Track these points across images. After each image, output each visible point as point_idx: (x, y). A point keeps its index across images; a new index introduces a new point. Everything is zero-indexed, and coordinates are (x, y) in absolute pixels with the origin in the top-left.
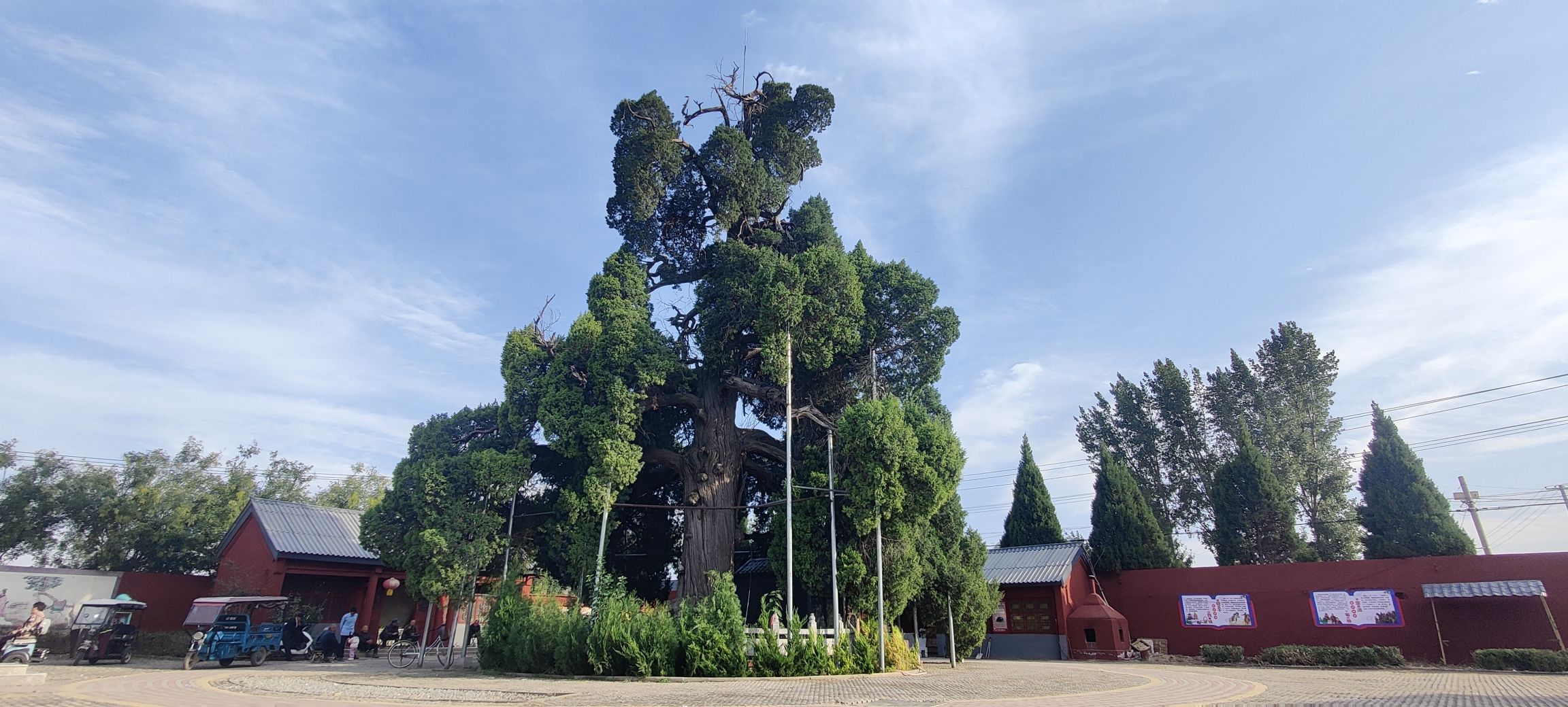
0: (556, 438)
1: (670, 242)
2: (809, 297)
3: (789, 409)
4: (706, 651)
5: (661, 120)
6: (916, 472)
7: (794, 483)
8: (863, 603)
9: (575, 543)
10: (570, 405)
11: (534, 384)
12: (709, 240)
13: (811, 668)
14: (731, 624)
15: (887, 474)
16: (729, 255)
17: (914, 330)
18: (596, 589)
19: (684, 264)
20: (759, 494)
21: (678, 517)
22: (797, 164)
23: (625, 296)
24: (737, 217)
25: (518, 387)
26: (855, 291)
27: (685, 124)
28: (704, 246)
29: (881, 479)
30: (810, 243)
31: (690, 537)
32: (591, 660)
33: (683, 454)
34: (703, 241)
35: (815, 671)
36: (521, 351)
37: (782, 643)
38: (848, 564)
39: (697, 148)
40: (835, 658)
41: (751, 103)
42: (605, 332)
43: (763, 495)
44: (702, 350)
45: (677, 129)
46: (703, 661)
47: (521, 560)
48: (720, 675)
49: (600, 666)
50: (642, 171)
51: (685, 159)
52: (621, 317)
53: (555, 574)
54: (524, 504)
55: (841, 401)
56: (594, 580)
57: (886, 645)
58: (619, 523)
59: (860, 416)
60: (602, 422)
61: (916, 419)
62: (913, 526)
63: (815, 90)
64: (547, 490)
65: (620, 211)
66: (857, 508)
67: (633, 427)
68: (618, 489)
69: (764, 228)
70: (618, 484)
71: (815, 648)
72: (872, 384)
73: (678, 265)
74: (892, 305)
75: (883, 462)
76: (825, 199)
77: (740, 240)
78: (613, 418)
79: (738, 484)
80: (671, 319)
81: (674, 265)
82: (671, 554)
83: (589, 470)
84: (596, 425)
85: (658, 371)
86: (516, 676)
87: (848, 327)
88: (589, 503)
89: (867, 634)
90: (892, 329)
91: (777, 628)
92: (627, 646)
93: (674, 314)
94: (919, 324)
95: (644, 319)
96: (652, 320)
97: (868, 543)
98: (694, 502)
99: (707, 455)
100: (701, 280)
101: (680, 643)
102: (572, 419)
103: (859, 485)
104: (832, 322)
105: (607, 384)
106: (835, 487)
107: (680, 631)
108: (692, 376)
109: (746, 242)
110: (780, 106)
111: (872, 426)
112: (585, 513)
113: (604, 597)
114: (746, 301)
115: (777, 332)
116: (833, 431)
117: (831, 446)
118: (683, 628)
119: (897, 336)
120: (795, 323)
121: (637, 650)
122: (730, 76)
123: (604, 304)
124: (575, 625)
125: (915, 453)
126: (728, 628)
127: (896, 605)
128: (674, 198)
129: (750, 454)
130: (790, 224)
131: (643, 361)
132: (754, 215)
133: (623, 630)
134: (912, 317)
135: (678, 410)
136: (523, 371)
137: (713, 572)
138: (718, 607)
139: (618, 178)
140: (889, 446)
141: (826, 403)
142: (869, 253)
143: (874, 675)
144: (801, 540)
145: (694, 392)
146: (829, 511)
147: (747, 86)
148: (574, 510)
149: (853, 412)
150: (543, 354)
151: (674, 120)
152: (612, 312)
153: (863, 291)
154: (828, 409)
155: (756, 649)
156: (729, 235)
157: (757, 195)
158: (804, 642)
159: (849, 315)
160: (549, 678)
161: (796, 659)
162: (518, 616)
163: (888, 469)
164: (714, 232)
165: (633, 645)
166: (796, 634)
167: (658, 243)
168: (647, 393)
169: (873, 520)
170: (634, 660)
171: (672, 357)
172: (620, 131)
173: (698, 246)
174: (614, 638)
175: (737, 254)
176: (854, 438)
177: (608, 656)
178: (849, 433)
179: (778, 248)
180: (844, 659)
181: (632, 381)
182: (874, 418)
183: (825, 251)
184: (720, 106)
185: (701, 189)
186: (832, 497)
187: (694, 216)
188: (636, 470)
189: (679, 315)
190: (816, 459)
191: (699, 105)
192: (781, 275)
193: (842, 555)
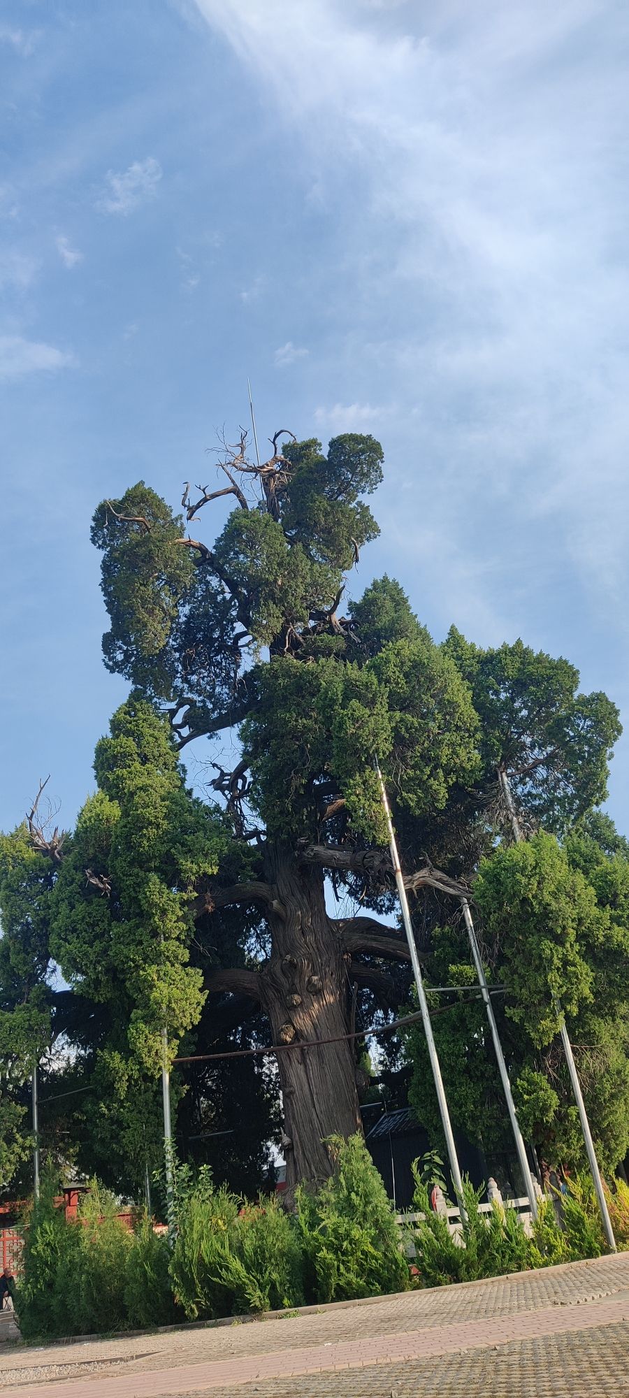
0: (80, 978)
1: (194, 678)
2: (398, 715)
3: (400, 877)
4: (345, 1258)
5: (156, 518)
6: (602, 939)
7: (426, 986)
8: (563, 1151)
9: (129, 1127)
10: (93, 925)
11: (39, 905)
12: (247, 664)
13: (506, 1261)
14: (374, 1211)
15: (560, 949)
16: (277, 678)
17: (555, 732)
18: (170, 1190)
19: (218, 704)
20: (380, 1013)
21: (271, 1068)
22: (348, 540)
23: (145, 760)
24: (279, 626)
25: (18, 912)
26: (460, 693)
27: (189, 518)
28: (240, 673)
29: (552, 957)
30: (384, 642)
31: (292, 1093)
32: (179, 1298)
33: (262, 971)
34: (238, 666)
35: (513, 1266)
36: (15, 862)
37: (454, 1229)
38: (529, 1094)
39: (210, 546)
40: (539, 1240)
41: (271, 474)
42: (125, 814)
43: (386, 1014)
44: (263, 816)
45: (179, 525)
46: (342, 1274)
47: (57, 1166)
48: (371, 1293)
49: (194, 1306)
50: (142, 588)
51: (198, 563)
52: (143, 788)
53: (109, 1182)
54: (53, 1085)
55: (472, 855)
56: (164, 1177)
57: (611, 1210)
58: (186, 1087)
59: (505, 869)
60: (141, 943)
61: (585, 861)
62: (614, 1021)
63: (353, 440)
64: (79, 1057)
65: (120, 648)
66: (527, 1007)
67: (183, 942)
68: (177, 1036)
69: (319, 634)
70: (177, 1029)
71: (505, 1230)
72: (511, 821)
73: (210, 706)
74: (517, 705)
75: (551, 931)
76: (394, 580)
77: (289, 656)
78: (155, 934)
79: (348, 1002)
80: (213, 782)
81: (205, 706)
82: (269, 1129)
83: (132, 1015)
84: (132, 947)
85: (206, 855)
86: (75, 1342)
87: (460, 745)
88: (141, 1063)
89: (578, 1197)
90: (523, 738)
91: (444, 1209)
92: (227, 1269)
93: (216, 774)
94: (560, 723)
95: (176, 786)
96: (187, 786)
97: (553, 1057)
98: (289, 1039)
99: (295, 966)
100: (244, 721)
101: (305, 1252)
102: (98, 946)
103: (522, 971)
104: (437, 743)
105: (139, 885)
106: (488, 981)
107: (301, 1234)
108: (254, 856)
109: (298, 657)
110: (311, 471)
111: (524, 880)
112: (136, 1081)
113: (183, 1199)
114: (310, 736)
115: (362, 770)
116: (468, 899)
117: (470, 922)
118: (305, 1228)
119: (532, 747)
120: (384, 753)
121: (243, 1273)
122: (238, 445)
123: (118, 776)
124: (148, 1249)
125: (595, 911)
126: (371, 1219)
127: (613, 1145)
128: (190, 617)
129: (356, 955)
130: (354, 622)
131: (183, 845)
132: (301, 619)
133: (218, 1246)
134: (549, 715)
135: (243, 909)
136: (22, 889)
137: (334, 1138)
138: (350, 1189)
139: (111, 606)
140: (554, 906)
141: (451, 861)
142: (469, 639)
143: (602, 1258)
144: (452, 1068)
145: (262, 879)
146: (487, 1019)
147: (263, 454)
148: (120, 1078)
149: (492, 866)
150: (46, 861)
151: (174, 515)
152: (130, 785)
153: (471, 692)
154: (454, 870)
155: (419, 1244)
156: (272, 652)
157: (301, 591)
158: (488, 1222)
159: (458, 728)
160: (122, 1336)
161: (481, 1250)
162: (64, 1249)
163: (559, 940)
164: (251, 652)
165: (236, 1265)
166: (472, 1212)
167: (178, 682)
168: (195, 889)
169: (554, 1021)
170: (241, 1288)
171: (222, 833)
172: (104, 542)
173: (232, 675)
174: (206, 1260)
175: (287, 674)
176: (501, 904)
177: (202, 1289)
178: (493, 898)
179: (342, 656)
180: (552, 1240)
181: (173, 878)
182: (524, 868)
183: (407, 648)
184: (231, 486)
185: (224, 598)
186: (486, 998)
187: (221, 636)
188: (198, 1004)
189: (223, 774)
190: (452, 945)
191: (204, 490)
192: (351, 691)
193: (519, 1082)
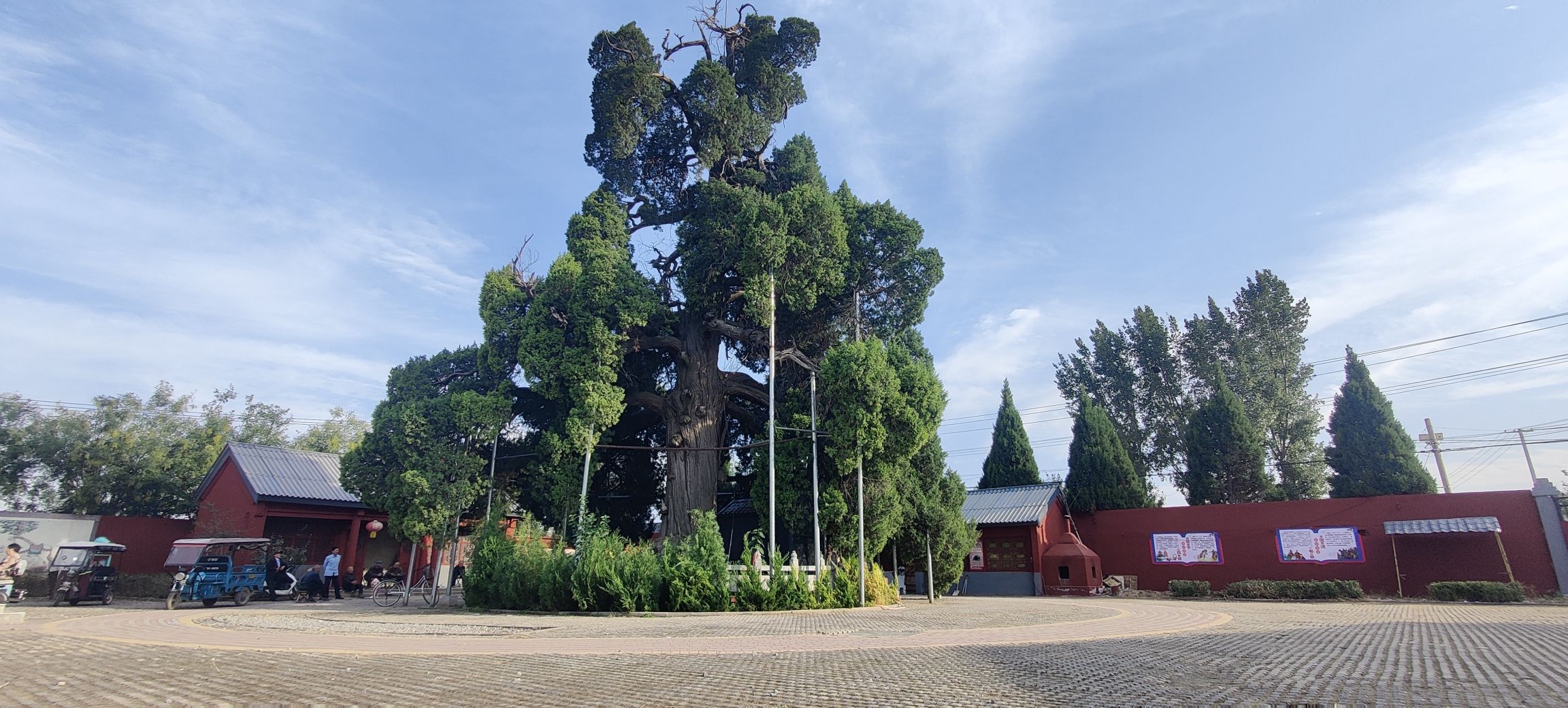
0: (537, 380)
1: (650, 182)
2: (793, 238)
3: (772, 351)
4: (690, 586)
5: (640, 54)
6: (898, 413)
7: (776, 425)
8: (843, 541)
9: (558, 484)
10: (551, 346)
11: (513, 325)
12: (691, 179)
13: (793, 602)
14: (714, 561)
15: (869, 415)
16: (712, 195)
17: (899, 271)
18: (580, 528)
19: (665, 205)
20: (742, 437)
21: (662, 460)
22: (781, 100)
23: (605, 236)
24: (719, 156)
25: (497, 328)
26: (840, 232)
27: (666, 58)
28: (685, 186)
29: (863, 420)
30: (794, 183)
31: (674, 478)
32: (576, 596)
33: (666, 397)
34: (684, 180)
35: (797, 606)
36: (499, 292)
37: (764, 579)
38: (829, 503)
39: (678, 83)
40: (816, 593)
41: (734, 37)
42: (585, 272)
43: (746, 438)
44: (685, 293)
45: (657, 62)
46: (686, 596)
47: (504, 501)
48: (703, 610)
49: (585, 602)
50: (621, 106)
51: (665, 93)
52: (600, 257)
53: (538, 516)
54: (506, 447)
55: (824, 344)
56: (577, 520)
57: (866, 581)
58: (602, 464)
59: (844, 358)
60: (584, 364)
61: (898, 361)
62: (894, 466)
63: (800, 23)
64: (529, 433)
65: (598, 148)
66: (839, 449)
67: (615, 369)
68: (600, 430)
69: (747, 168)
70: (601, 425)
71: (796, 583)
72: (856, 326)
73: (659, 206)
74: (877, 246)
75: (865, 403)
76: (809, 138)
77: (723, 180)
78: (595, 360)
79: (722, 426)
80: (653, 262)
81: (655, 205)
82: (652, 496)
83: (571, 412)
84: (577, 366)
85: (639, 312)
86: (501, 613)
87: (832, 268)
88: (572, 444)
89: (847, 570)
90: (876, 270)
91: (760, 565)
92: (611, 583)
93: (656, 257)
94: (903, 265)
95: (625, 260)
96: (633, 261)
97: (850, 483)
98: (677, 444)
99: (690, 397)
100: (682, 222)
101: (664, 579)
102: (553, 361)
103: (841, 425)
104: (816, 264)
105: (588, 325)
106: (817, 428)
107: (664, 568)
108: (674, 319)
109: (729, 182)
110: (763, 41)
111: (855, 367)
112: (567, 455)
113: (587, 535)
114: (728, 242)
115: (760, 273)
116: (816, 373)
117: (814, 388)
118: (667, 565)
119: (881, 277)
120: (778, 264)
121: (621, 586)
122: (712, 9)
123: (583, 244)
124: (559, 563)
125: (897, 395)
126: (711, 565)
127: (876, 542)
128: (655, 135)
129: (733, 397)
130: (774, 164)
131: (624, 302)
132: (736, 154)
133: (607, 568)
134: (897, 258)
135: (660, 353)
136: (502, 312)
137: (697, 511)
138: (701, 544)
139: (597, 115)
140: (871, 387)
141: (809, 346)
142: (853, 193)
143: (854, 609)
144: (783, 480)
145: (677, 335)
146: (812, 452)
147: (730, 19)
148: (556, 451)
149: (836, 354)
150: (523, 295)
151: (655, 53)
152: (591, 252)
153: (847, 232)
154: (810, 352)
155: (739, 584)
156: (711, 175)
157: (740, 133)
158: (786, 578)
159: (833, 256)
160: (534, 614)
161: (778, 594)
162: (501, 556)
163: (870, 409)
164: (695, 171)
165: (618, 581)
166: (778, 570)
167: (638, 183)
168: (628, 334)
169: (855, 460)
170: (618, 596)
171: (654, 299)
172: (598, 64)
173: (679, 186)
174: (598, 575)
175: (719, 194)
176: (837, 380)
177: (592, 592)
178: (832, 375)
179: (761, 188)
180: (825, 594)
181: (613, 323)
182: (857, 359)
183: (810, 191)
184: (701, 39)
185: (682, 126)
186: (814, 439)
187: (675, 155)
188: (619, 411)
189: (661, 257)
190: (798, 401)
191: (680, 39)
192: (764, 215)
193: (824, 494)
